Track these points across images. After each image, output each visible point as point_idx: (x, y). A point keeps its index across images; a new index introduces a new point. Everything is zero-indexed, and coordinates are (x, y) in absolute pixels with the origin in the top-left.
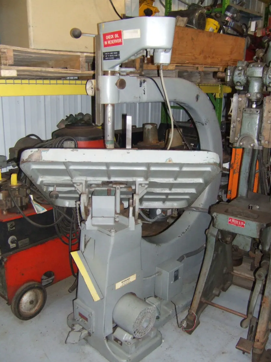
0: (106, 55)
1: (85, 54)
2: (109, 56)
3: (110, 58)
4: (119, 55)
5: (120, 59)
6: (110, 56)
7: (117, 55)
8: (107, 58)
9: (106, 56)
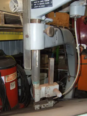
0: (35, 3)
1: (4, 13)
2: (38, 4)
3: (40, 6)
4: (51, 2)
5: (52, 6)
6: (40, 4)
7: (48, 3)
8: (36, 7)
9: (35, 5)
